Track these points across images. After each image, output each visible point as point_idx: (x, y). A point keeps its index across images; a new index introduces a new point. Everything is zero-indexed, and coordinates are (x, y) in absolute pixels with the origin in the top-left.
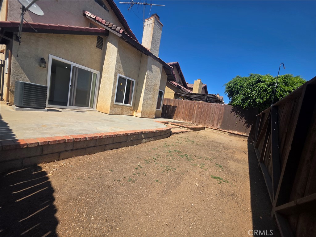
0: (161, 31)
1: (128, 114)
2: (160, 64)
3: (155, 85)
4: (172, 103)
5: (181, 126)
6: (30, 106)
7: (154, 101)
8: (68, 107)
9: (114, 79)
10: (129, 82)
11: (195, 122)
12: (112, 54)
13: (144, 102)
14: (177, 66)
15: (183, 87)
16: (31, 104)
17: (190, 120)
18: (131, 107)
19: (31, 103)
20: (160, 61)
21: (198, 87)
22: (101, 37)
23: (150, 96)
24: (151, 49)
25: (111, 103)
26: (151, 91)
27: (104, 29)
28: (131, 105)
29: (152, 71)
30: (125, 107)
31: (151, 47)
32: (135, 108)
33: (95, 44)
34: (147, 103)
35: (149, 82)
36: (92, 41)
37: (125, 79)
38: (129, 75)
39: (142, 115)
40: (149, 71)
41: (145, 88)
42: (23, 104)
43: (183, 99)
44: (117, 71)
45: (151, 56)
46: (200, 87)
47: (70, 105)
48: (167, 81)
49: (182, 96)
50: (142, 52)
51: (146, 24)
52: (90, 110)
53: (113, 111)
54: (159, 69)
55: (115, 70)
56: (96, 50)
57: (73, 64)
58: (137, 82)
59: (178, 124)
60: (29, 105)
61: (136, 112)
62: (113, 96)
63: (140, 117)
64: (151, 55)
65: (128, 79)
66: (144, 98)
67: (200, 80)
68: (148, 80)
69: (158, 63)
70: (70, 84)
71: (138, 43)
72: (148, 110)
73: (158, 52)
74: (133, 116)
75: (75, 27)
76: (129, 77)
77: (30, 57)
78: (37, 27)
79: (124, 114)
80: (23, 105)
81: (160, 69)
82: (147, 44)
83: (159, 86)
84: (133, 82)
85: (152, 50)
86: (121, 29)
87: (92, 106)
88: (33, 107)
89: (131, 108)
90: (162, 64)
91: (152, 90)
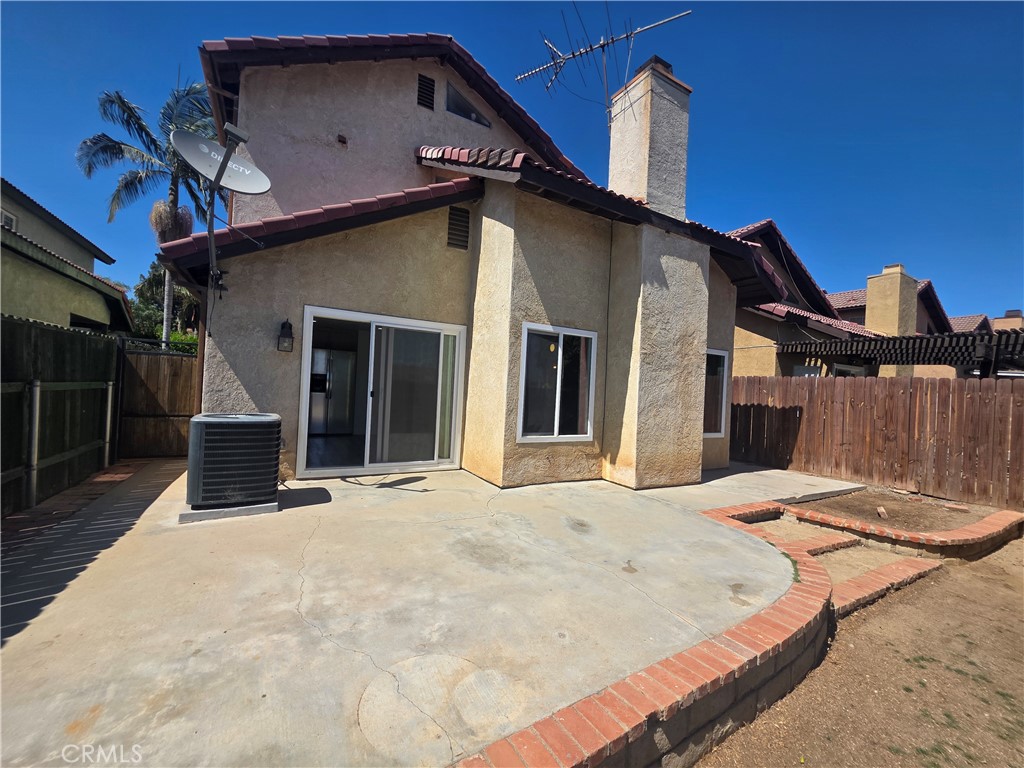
0: (686, 116)
1: (578, 477)
2: (697, 244)
3: (685, 338)
4: (777, 394)
5: (867, 536)
6: (223, 501)
7: (687, 407)
8: (368, 467)
9: (512, 345)
10: (572, 344)
11: (939, 485)
12: (496, 255)
13: (642, 419)
14: (768, 235)
15: (815, 317)
16: (226, 494)
17: (901, 477)
18: (591, 444)
19: (226, 489)
20: (696, 232)
21: (894, 301)
22: (461, 210)
23: (668, 389)
24: (649, 195)
25: (507, 441)
26: (668, 368)
27: (468, 179)
28: (589, 436)
29: (664, 283)
30: (563, 449)
31: (649, 186)
32: (607, 443)
33: (444, 235)
34: (658, 419)
35: (655, 332)
36: (433, 229)
37: (554, 339)
38: (568, 319)
39: (640, 477)
40: (652, 284)
41: (643, 361)
42: (201, 495)
43: (825, 367)
44: (517, 314)
45: (651, 222)
46: (903, 301)
47: (373, 460)
48: (739, 306)
49: (817, 357)
50: (613, 217)
51: (615, 110)
52: (441, 467)
53: (515, 472)
54: (695, 265)
55: (512, 310)
56: (448, 254)
57: (376, 320)
58: (605, 339)
59: (844, 522)
60: (220, 498)
61: (613, 462)
62: (510, 412)
63: (633, 486)
64: (654, 219)
65: (565, 336)
66: (640, 402)
67: (898, 270)
68: (651, 322)
69: (686, 243)
70: (370, 388)
71: (592, 187)
72: (667, 449)
73: (684, 199)
74: (602, 479)
75: (374, 199)
76: (567, 325)
77: (251, 327)
78: (261, 234)
79: (563, 475)
80: (204, 499)
81: (700, 264)
82: (631, 181)
83: (705, 337)
84: (588, 340)
85: (655, 197)
86: (515, 153)
87: (445, 454)
88: (233, 500)
89: (588, 450)
90: (708, 243)
91: (673, 362)
